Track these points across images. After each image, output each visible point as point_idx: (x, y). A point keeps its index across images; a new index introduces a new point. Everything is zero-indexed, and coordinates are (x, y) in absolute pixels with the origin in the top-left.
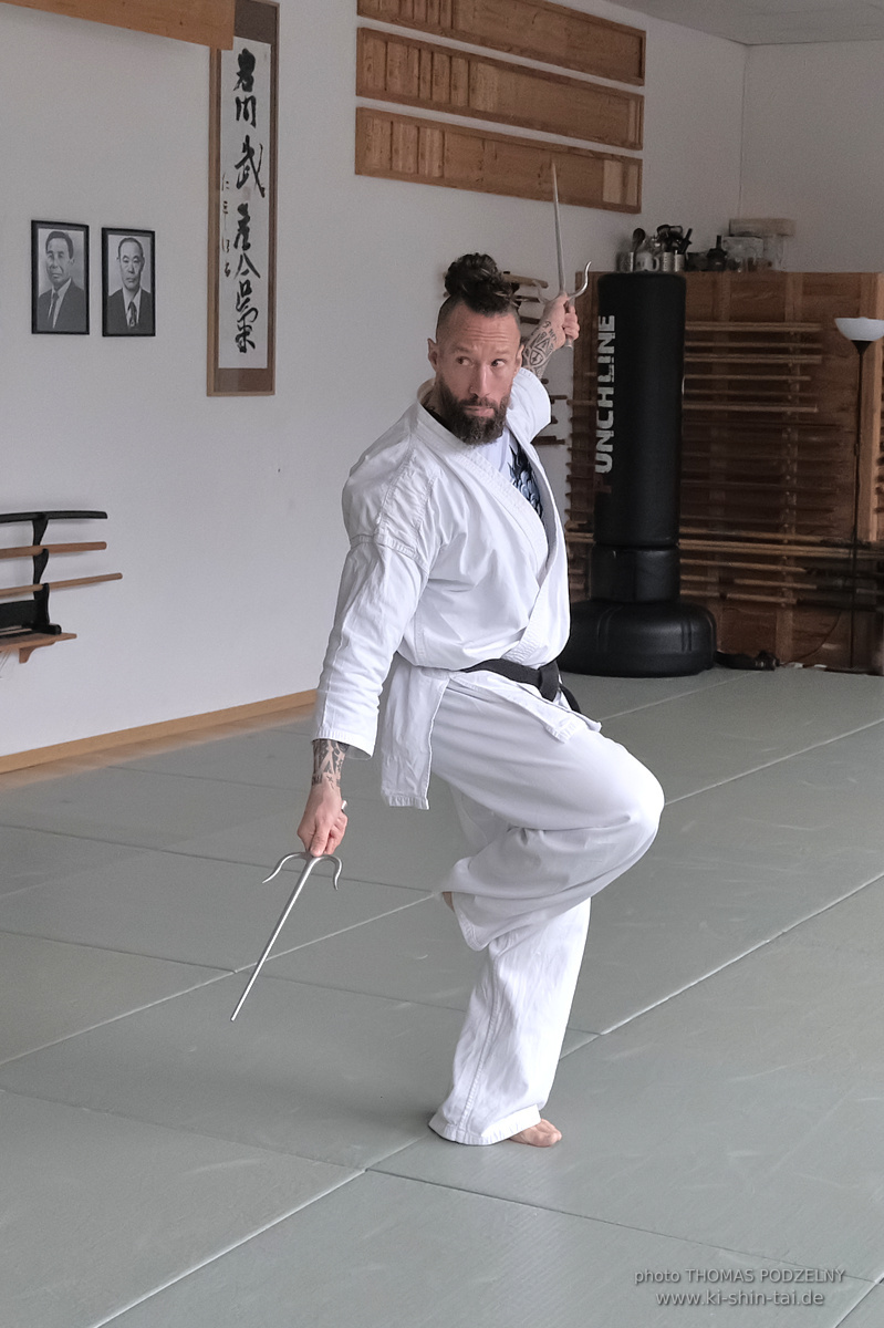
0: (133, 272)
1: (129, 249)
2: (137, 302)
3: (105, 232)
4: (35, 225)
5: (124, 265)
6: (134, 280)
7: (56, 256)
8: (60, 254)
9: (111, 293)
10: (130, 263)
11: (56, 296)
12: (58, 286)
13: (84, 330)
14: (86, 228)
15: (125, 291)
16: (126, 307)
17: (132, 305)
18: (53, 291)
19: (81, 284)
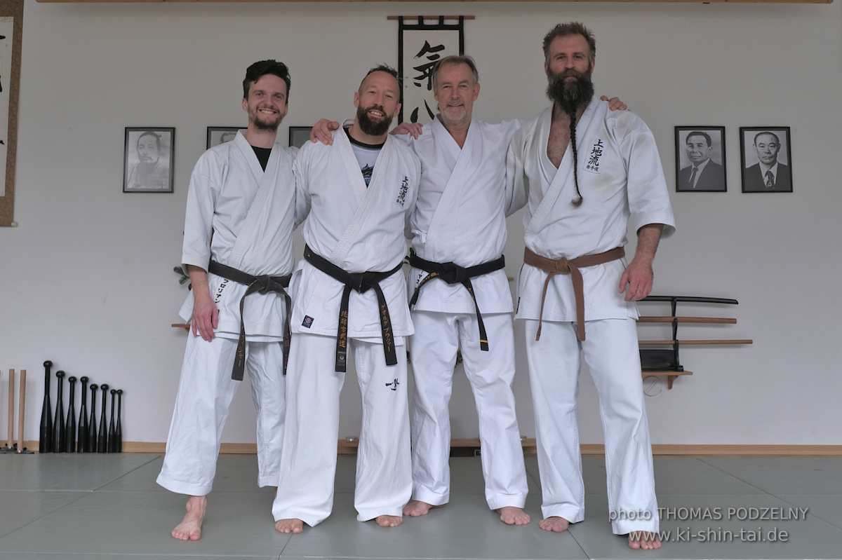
0: (769, 153)
1: (766, 139)
2: (774, 170)
3: (742, 130)
4: (677, 129)
5: (760, 149)
6: (770, 158)
7: (696, 146)
8: (699, 145)
9: (748, 166)
10: (766, 147)
11: (696, 170)
12: (697, 163)
13: (724, 189)
14: (723, 129)
15: (761, 165)
16: (763, 176)
17: (769, 174)
18: (693, 166)
19: (719, 161)
